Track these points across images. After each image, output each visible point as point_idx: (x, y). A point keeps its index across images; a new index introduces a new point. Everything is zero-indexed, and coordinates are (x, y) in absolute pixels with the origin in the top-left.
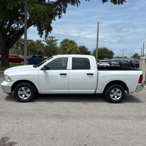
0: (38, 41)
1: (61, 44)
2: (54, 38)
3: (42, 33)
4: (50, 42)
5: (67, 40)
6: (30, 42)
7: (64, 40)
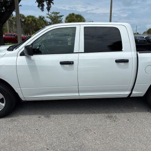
0: (40, 17)
1: (66, 19)
2: (58, 13)
3: (43, 6)
4: (55, 19)
5: (73, 14)
6: (30, 19)
7: (70, 15)
